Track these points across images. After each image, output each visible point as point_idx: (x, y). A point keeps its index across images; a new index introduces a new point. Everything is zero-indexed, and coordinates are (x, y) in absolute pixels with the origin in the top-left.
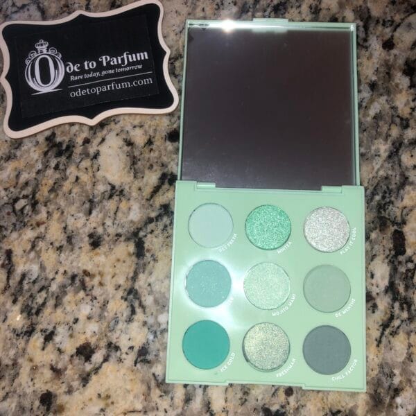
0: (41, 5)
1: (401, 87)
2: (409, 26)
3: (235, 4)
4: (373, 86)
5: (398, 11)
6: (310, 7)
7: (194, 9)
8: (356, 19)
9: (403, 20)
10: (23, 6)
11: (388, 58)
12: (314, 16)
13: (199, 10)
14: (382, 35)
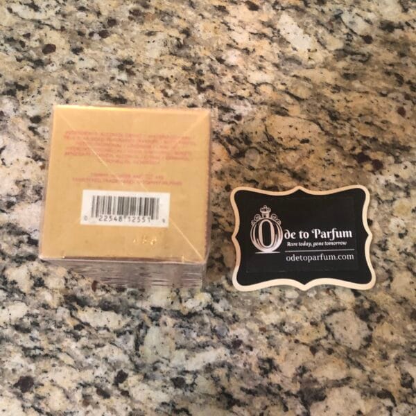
0: (327, 313)
1: (402, 36)
2: (351, 23)
3: (329, 150)
4: (402, 55)
5: (339, 29)
6: (333, 92)
7: (333, 183)
8: (345, 60)
9: (347, 27)
10: (328, 329)
11: (379, 41)
12: (341, 90)
13: (333, 179)
14: (359, 43)
